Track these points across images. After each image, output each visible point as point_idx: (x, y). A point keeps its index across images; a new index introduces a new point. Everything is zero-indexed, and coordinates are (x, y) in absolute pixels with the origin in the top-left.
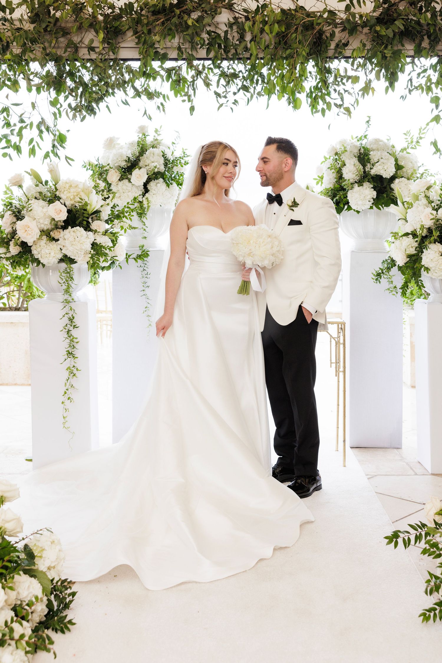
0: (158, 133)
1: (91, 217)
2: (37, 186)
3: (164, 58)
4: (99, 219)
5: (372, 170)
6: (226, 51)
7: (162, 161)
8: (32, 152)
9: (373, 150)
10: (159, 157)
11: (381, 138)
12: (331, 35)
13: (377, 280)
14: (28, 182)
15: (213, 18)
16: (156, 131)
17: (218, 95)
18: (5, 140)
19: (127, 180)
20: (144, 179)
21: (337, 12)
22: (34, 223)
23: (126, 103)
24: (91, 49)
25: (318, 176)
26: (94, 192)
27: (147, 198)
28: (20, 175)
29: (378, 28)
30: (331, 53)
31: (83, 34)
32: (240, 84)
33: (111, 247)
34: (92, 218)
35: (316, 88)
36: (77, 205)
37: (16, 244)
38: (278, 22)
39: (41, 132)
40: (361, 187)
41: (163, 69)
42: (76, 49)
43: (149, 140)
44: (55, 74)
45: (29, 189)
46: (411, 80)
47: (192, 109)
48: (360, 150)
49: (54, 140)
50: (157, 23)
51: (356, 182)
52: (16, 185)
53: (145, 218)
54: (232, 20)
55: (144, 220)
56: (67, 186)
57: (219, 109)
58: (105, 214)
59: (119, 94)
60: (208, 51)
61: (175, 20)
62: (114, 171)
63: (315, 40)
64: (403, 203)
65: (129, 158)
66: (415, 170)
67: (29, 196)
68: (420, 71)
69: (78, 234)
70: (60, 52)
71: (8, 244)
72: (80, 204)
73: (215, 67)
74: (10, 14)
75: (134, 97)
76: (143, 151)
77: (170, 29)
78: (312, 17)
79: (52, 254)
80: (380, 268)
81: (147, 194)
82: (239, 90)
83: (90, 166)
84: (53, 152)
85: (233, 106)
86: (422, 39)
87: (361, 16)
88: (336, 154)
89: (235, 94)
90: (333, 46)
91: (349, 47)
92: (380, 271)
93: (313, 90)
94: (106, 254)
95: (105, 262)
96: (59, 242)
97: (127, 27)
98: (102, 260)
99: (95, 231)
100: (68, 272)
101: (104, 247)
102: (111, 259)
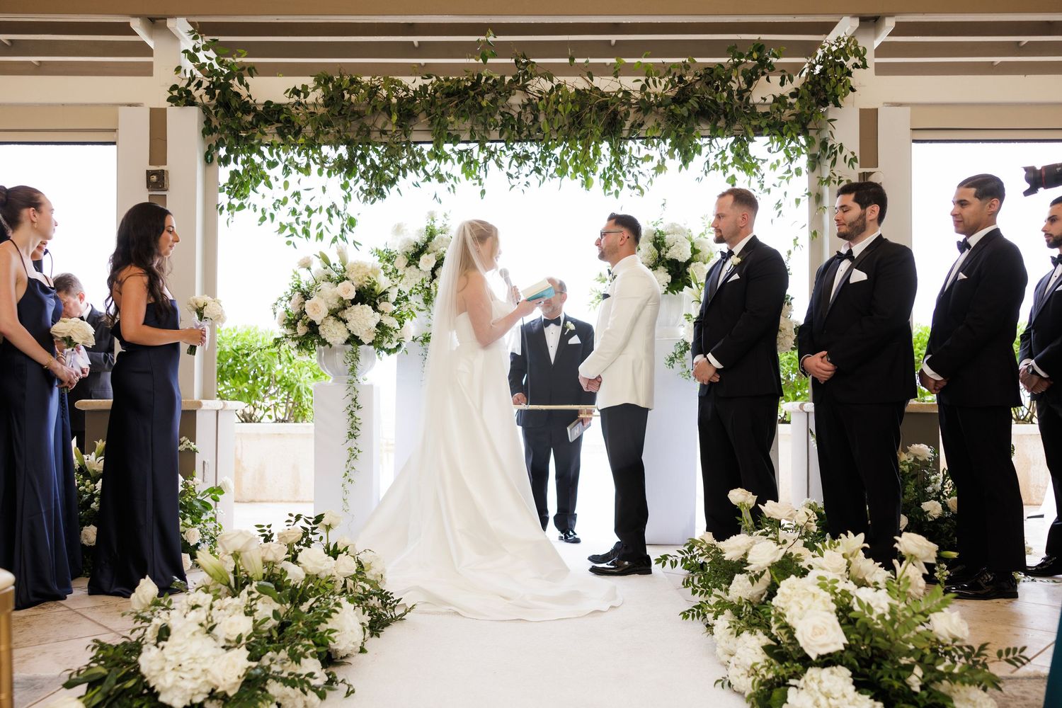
0: (447, 218)
1: (379, 298)
2: (325, 268)
3: (456, 140)
4: (386, 300)
5: (667, 254)
6: (519, 132)
8: (320, 236)
9: (669, 234)
11: (678, 223)
12: (625, 114)
13: (669, 365)
14: (317, 265)
15: (507, 99)
16: (445, 215)
17: (510, 175)
19: (415, 266)
20: (432, 263)
21: (632, 92)
22: (323, 301)
23: (417, 185)
24: (383, 132)
26: (383, 272)
27: (435, 284)
28: (308, 258)
29: (673, 107)
30: (625, 134)
31: (376, 116)
32: (532, 166)
33: (398, 329)
34: (380, 300)
35: (610, 169)
36: (365, 286)
37: (304, 324)
38: (573, 102)
39: (331, 215)
41: (454, 152)
42: (369, 132)
43: (438, 226)
44: (347, 158)
45: (317, 272)
46: (708, 162)
47: (483, 192)
48: (655, 234)
49: (343, 224)
50: (451, 105)
52: (304, 267)
54: (526, 101)
55: (430, 307)
56: (356, 267)
57: (510, 190)
58: (393, 296)
59: (411, 175)
60: (501, 133)
61: (469, 102)
62: (402, 257)
63: (610, 121)
64: (697, 284)
65: (417, 244)
66: (711, 254)
67: (317, 278)
68: (718, 152)
69: (365, 310)
70: (352, 135)
71: (295, 325)
72: (368, 284)
73: (508, 150)
75: (424, 181)
76: (431, 236)
77: (464, 111)
78: (606, 97)
79: (339, 334)
80: (673, 353)
81: (434, 280)
82: (531, 173)
83: (378, 252)
84: (341, 236)
85: (525, 188)
86: (719, 119)
87: (656, 96)
89: (527, 176)
90: (628, 125)
91: (644, 127)
92: (674, 356)
93: (606, 171)
94: (392, 335)
95: (389, 343)
96: (347, 322)
97: (421, 109)
98: (386, 340)
99: (382, 313)
100: (354, 353)
101: (390, 329)
102: (397, 341)
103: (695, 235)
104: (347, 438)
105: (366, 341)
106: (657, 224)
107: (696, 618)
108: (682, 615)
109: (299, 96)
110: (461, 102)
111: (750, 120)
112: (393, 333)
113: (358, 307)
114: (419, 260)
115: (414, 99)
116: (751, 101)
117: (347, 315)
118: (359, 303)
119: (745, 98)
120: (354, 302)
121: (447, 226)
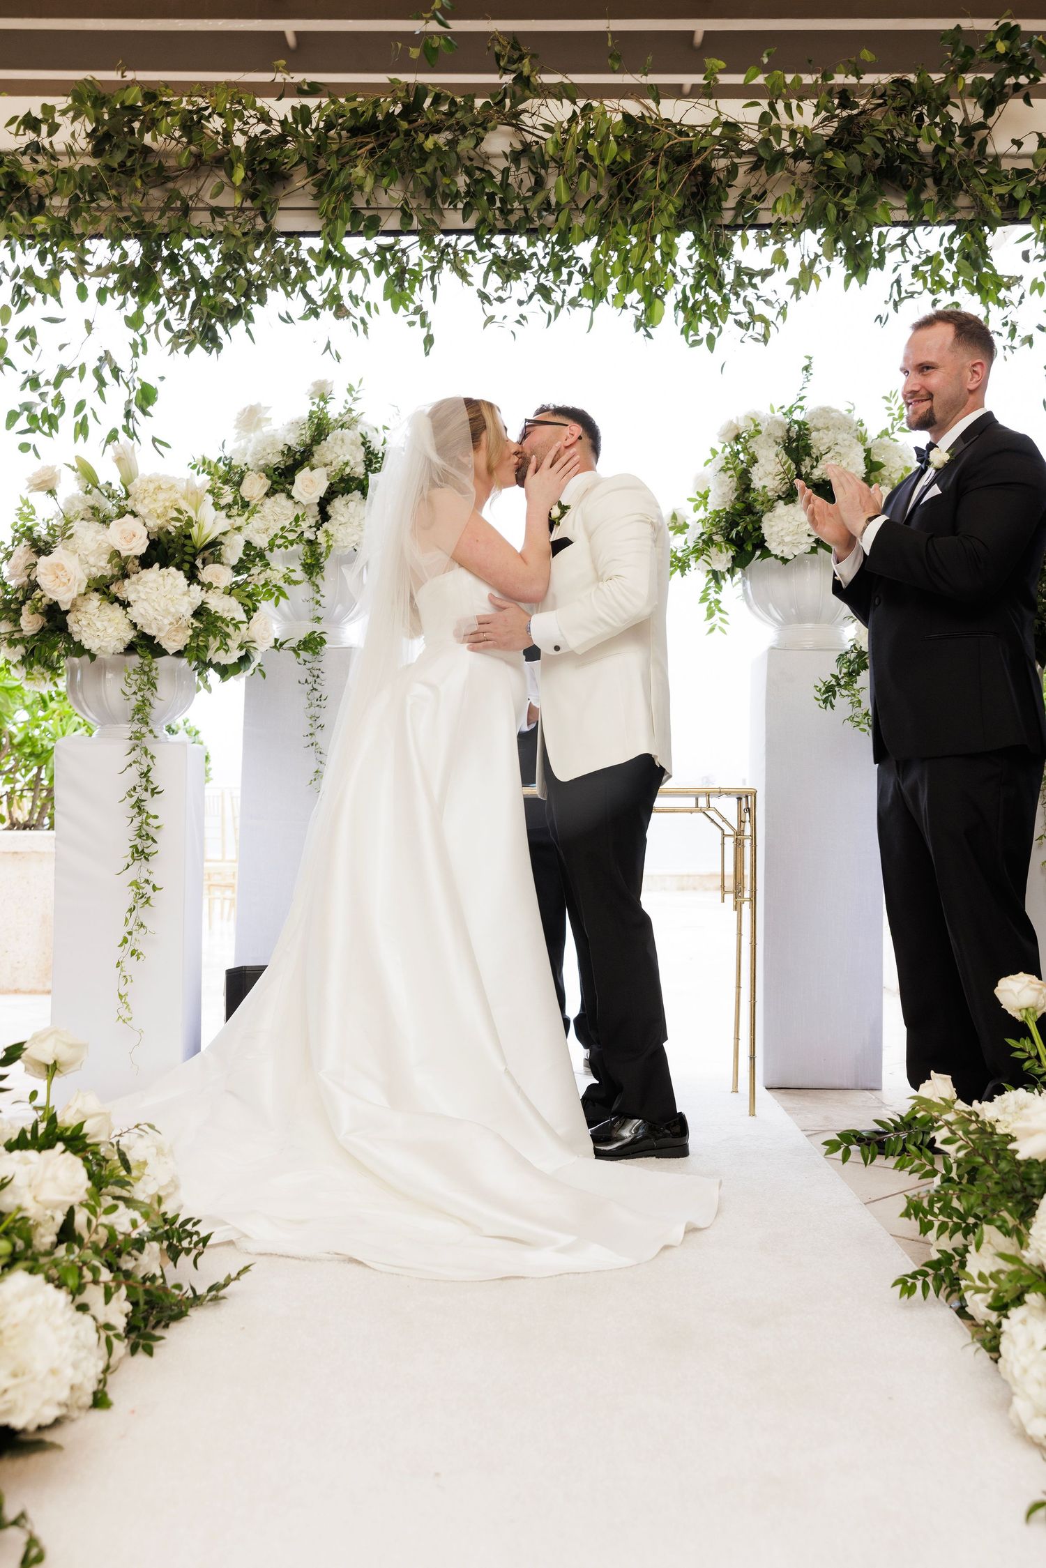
0: (355, 395)
1: (201, 556)
2: (88, 492)
3: (372, 227)
4: (218, 560)
5: (815, 471)
7: (360, 455)
8: (82, 429)
9: (818, 430)
10: (353, 447)
11: (834, 407)
12: (727, 175)
13: (825, 701)
14: (69, 487)
15: (479, 142)
16: (350, 390)
17: (484, 297)
18: (26, 413)
19: (283, 495)
20: (321, 489)
21: (741, 126)
22: (75, 559)
23: (287, 319)
24: (217, 212)
25: (698, 493)
26: (211, 502)
27: (326, 531)
28: (52, 471)
29: (829, 155)
30: (727, 217)
31: (202, 180)
32: (533, 282)
33: (243, 622)
34: (203, 558)
35: (696, 288)
36: (171, 529)
37: (35, 610)
38: (618, 139)
39: (102, 383)
40: (791, 505)
41: (368, 252)
42: (186, 211)
43: (334, 412)
44: (138, 262)
45: (70, 501)
46: (898, 282)
47: (429, 341)
48: (788, 431)
49: (130, 401)
50: (359, 152)
51: (780, 498)
52: (43, 490)
53: (319, 577)
54: (518, 146)
55: (318, 581)
56: (151, 487)
57: (485, 325)
58: (233, 552)
60: (467, 215)
61: (395, 144)
62: (257, 476)
63: (694, 189)
65: (289, 447)
67: (69, 512)
68: (920, 261)
69: (170, 580)
70: (150, 219)
71: (18, 613)
72: (178, 524)
73: (481, 249)
74: (50, 134)
75: (304, 314)
76: (319, 433)
77: (389, 165)
78: (688, 136)
79: (110, 631)
80: (833, 675)
81: (326, 525)
82: (531, 297)
83: (206, 466)
84: (126, 429)
86: (922, 187)
87: (793, 136)
88: (737, 438)
89: (521, 303)
90: (731, 202)
91: (769, 202)
92: (834, 683)
93: (688, 293)
94: (228, 635)
95: (222, 652)
96: (129, 605)
97: (296, 158)
98: (214, 643)
99: (208, 587)
100: (145, 673)
101: (223, 620)
102: (241, 647)
103: (872, 433)
104: (129, 860)
105: (171, 646)
106: (791, 411)
107: (932, 1292)
108: (899, 1287)
109: (36, 129)
110: (382, 146)
111: (989, 185)
112: (230, 630)
113: (154, 574)
114: (292, 483)
115: (281, 140)
116: (990, 150)
117: (128, 590)
118: (157, 565)
119: (976, 142)
120: (146, 561)
121: (354, 414)
